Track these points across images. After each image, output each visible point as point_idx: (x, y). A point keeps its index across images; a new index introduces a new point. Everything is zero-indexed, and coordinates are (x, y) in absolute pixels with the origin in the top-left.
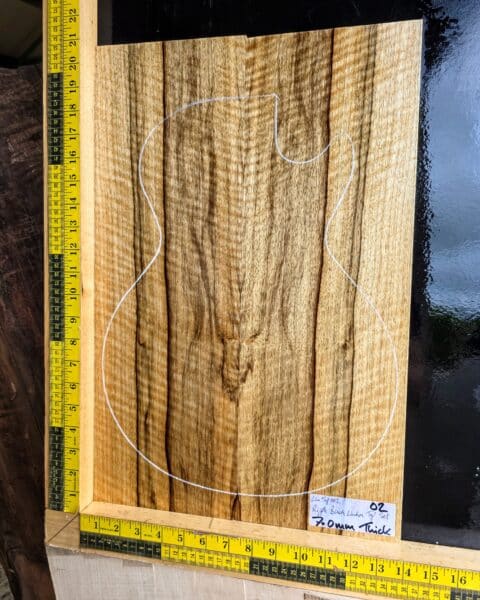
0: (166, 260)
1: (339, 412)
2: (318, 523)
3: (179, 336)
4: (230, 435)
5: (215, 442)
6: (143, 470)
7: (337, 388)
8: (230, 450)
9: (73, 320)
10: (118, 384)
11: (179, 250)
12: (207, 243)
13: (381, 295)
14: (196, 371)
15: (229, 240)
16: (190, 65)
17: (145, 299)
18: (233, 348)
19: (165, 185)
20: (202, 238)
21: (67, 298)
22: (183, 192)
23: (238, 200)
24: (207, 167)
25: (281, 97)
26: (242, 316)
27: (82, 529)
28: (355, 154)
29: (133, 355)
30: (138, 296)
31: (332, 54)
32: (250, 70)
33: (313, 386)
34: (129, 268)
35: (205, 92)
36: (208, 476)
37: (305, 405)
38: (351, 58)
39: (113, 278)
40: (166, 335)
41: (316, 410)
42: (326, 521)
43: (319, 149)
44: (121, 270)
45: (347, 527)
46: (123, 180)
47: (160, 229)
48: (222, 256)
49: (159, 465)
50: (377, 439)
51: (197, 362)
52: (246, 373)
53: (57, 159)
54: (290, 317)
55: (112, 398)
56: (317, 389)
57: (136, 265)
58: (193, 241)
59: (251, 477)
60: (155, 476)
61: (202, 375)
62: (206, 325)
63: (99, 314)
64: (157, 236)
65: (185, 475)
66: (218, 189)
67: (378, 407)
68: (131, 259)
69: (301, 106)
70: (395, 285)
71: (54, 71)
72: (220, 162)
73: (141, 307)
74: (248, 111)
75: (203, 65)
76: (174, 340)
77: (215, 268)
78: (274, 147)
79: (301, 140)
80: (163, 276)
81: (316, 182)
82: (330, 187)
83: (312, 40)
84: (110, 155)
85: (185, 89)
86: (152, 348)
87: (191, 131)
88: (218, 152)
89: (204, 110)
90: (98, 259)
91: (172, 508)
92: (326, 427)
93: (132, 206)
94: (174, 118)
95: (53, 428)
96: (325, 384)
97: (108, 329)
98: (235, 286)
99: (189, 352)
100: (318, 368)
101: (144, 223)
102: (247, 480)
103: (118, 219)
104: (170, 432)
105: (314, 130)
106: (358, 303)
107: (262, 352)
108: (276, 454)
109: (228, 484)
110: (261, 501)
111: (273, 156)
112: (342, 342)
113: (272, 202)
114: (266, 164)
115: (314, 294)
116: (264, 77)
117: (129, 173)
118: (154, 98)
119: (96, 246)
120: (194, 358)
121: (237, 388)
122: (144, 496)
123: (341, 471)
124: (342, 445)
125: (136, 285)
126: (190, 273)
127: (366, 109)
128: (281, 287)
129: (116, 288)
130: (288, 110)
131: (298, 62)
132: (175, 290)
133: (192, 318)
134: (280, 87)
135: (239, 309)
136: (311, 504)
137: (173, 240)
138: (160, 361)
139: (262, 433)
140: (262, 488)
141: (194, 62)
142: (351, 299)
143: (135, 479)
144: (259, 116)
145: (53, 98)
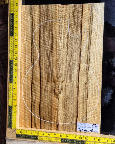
0: (40, 61)
1: (84, 101)
2: (79, 130)
3: (43, 82)
4: (57, 108)
5: (52, 110)
6: (33, 118)
7: (84, 94)
8: (57, 112)
9: (15, 77)
10: (26, 94)
11: (43, 59)
12: (51, 57)
13: (95, 71)
14: (47, 91)
15: (56, 56)
16: (47, 11)
17: (34, 72)
18: (57, 85)
19: (40, 42)
20: (50, 56)
21: (14, 71)
22: (45, 44)
23: (59, 46)
24: (51, 37)
25: (70, 20)
26: (60, 76)
27: (17, 133)
28: (88, 35)
29: (31, 87)
30: (32, 71)
31: (83, 10)
32: (62, 13)
33: (78, 94)
34: (30, 64)
35: (51, 18)
36: (51, 119)
37: (76, 99)
38: (87, 11)
39: (26, 66)
40: (40, 82)
41: (79, 100)
42: (81, 130)
43: (79, 34)
44: (28, 64)
45: (87, 131)
46: (28, 40)
47: (39, 53)
48: (54, 61)
49: (37, 116)
50: (94, 107)
51: (48, 88)
52: (61, 91)
53: (12, 35)
54: (72, 76)
55: (25, 98)
56: (79, 95)
57: (32, 63)
58: (47, 57)
59: (62, 119)
60: (36, 119)
61: (49, 92)
62: (50, 79)
63: (22, 76)
64: (38, 55)
65: (44, 119)
66: (54, 43)
67: (94, 99)
68: (31, 61)
69: (75, 23)
70: (98, 68)
71: (11, 12)
72: (54, 36)
73: (33, 74)
74: (62, 23)
75: (50, 11)
76: (42, 82)
77: (53, 64)
78: (68, 33)
79: (75, 31)
80: (39, 65)
81: (79, 42)
82: (82, 43)
83: (78, 6)
84: (25, 34)
85: (45, 17)
86: (36, 85)
87: (47, 28)
88: (54, 34)
89: (50, 23)
90: (22, 61)
91: (41, 128)
92: (81, 105)
93: (31, 47)
94: (43, 24)
95: (10, 106)
96: (81, 93)
97: (24, 80)
98: (58, 68)
99: (46, 86)
100: (79, 89)
101: (34, 52)
102: (61, 120)
103: (27, 50)
104: (40, 107)
105: (78, 29)
106: (89, 73)
107: (65, 85)
108: (68, 112)
109: (56, 121)
110: (65, 125)
111: (68, 35)
112: (85, 83)
113: (67, 47)
114: (66, 37)
115: (78, 70)
116: (66, 15)
117: (30, 39)
118: (37, 19)
119: (21, 57)
120: (47, 87)
121: (58, 95)
122: (33, 125)
123: (85, 116)
124: (85, 109)
125: (32, 68)
126: (46, 65)
127: (91, 24)
128: (70, 68)
129: (27, 69)
130: (72, 24)
131: (74, 12)
132: (42, 69)
133: (47, 77)
134: (70, 18)
135: (59, 74)
136: (78, 125)
137: (42, 56)
138: (38, 88)
139: (65, 107)
140: (65, 121)
141: (48, 11)
142: (87, 72)
143: (31, 121)
144: (64, 25)
145: (11, 19)
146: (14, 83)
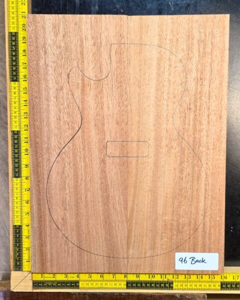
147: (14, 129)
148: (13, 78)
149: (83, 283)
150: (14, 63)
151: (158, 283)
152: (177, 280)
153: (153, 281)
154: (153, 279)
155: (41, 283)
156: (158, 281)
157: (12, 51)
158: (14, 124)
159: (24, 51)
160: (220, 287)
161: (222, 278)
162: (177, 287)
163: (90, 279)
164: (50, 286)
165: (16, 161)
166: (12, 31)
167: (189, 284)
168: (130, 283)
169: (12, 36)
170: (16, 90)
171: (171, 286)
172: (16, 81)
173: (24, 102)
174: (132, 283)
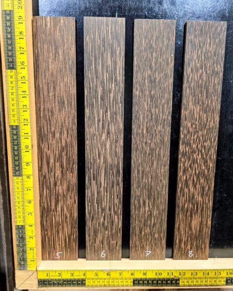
9: (28, 164)
21: (23, 151)
27: (39, 278)
53: (12, 66)
95: (18, 226)
145: (7, 26)
146: (25, 177)
147: (13, 124)
148: (9, 65)
149: (89, 281)
150: (10, 48)
151: (165, 280)
152: (183, 276)
153: (160, 279)
154: (160, 277)
155: (46, 281)
156: (164, 279)
157: (7, 32)
158: (12, 118)
159: (21, 33)
160: (225, 283)
161: (227, 274)
162: (183, 284)
163: (97, 277)
164: (56, 284)
165: (17, 158)
166: (6, 8)
167: (195, 281)
168: (136, 280)
169: (6, 14)
170: (13, 79)
171: (178, 282)
172: (13, 68)
173: (22, 93)
174: (139, 281)
